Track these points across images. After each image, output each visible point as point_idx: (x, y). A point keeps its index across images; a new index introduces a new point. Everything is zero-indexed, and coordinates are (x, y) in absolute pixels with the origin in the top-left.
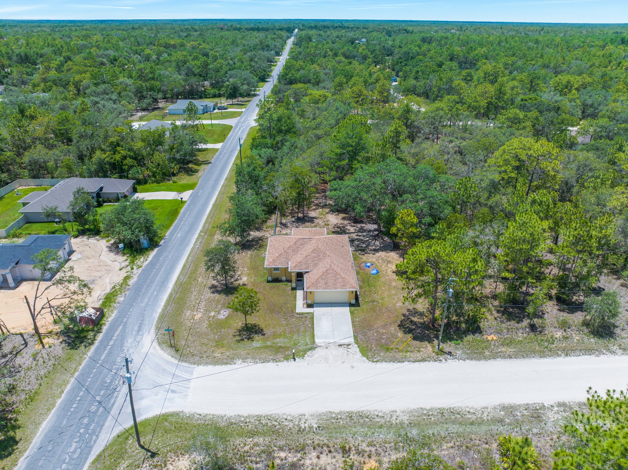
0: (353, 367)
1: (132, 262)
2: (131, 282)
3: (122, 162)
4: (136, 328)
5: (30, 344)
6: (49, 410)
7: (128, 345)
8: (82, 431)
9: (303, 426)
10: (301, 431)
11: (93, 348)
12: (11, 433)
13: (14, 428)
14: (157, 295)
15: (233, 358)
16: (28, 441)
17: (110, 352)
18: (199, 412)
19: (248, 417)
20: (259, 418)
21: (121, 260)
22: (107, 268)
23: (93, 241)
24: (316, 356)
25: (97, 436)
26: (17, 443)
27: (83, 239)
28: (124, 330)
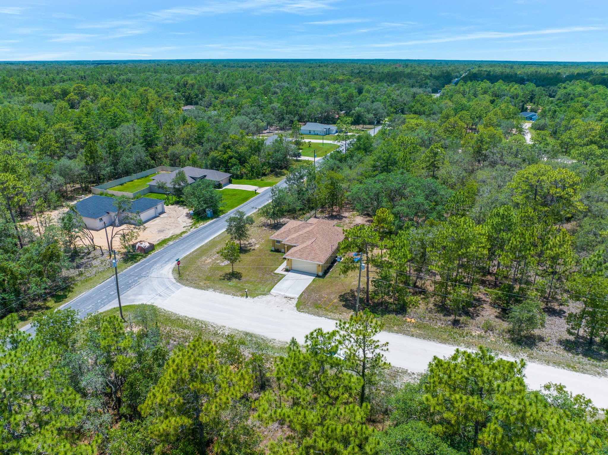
0: (282, 311)
1: (194, 224)
2: (184, 235)
3: (228, 161)
4: (167, 260)
5: (105, 255)
6: (91, 288)
7: (155, 267)
8: (99, 301)
9: (219, 332)
10: (216, 334)
11: (135, 264)
12: (67, 293)
13: (70, 291)
14: (194, 245)
15: (209, 288)
16: (71, 298)
17: (142, 269)
18: (165, 308)
19: (191, 319)
20: (196, 321)
21: (189, 222)
22: (177, 225)
23: (181, 208)
24: (263, 299)
25: (104, 306)
26: (66, 298)
27: (176, 207)
28: (159, 259)
